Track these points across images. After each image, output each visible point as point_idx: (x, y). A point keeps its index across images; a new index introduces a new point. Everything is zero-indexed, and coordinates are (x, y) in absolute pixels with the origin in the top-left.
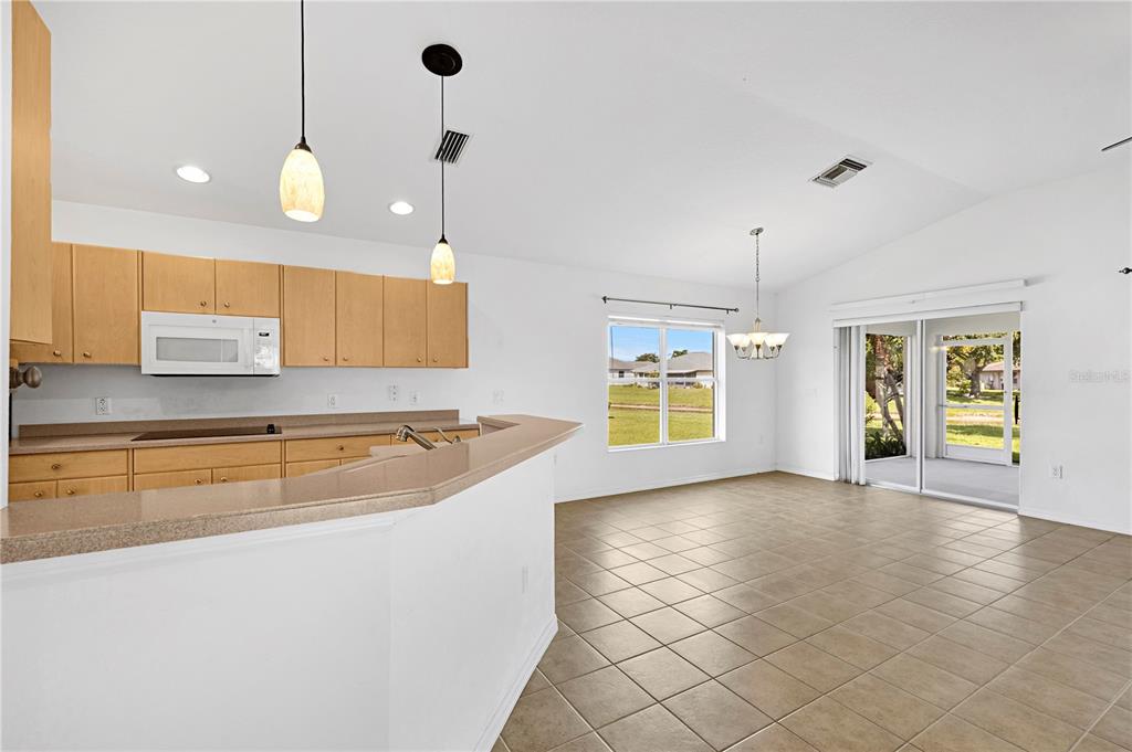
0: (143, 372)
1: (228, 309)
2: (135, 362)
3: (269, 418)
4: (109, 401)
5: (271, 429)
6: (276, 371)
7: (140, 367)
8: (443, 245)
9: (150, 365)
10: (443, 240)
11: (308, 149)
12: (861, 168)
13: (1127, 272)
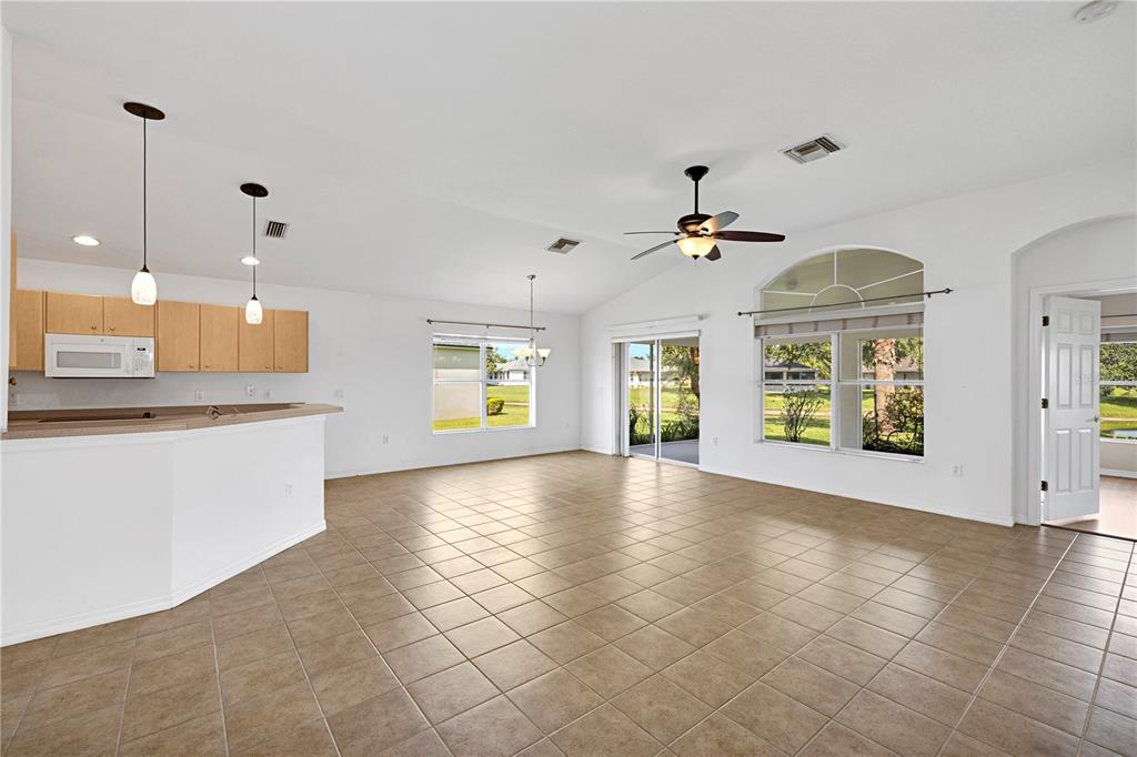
0: (47, 375)
1: (113, 332)
2: (40, 369)
3: (147, 408)
4: (18, 396)
5: (147, 415)
6: (153, 375)
7: (44, 372)
8: (254, 301)
9: (52, 370)
10: (254, 298)
11: (147, 271)
12: (576, 243)
13: (740, 314)
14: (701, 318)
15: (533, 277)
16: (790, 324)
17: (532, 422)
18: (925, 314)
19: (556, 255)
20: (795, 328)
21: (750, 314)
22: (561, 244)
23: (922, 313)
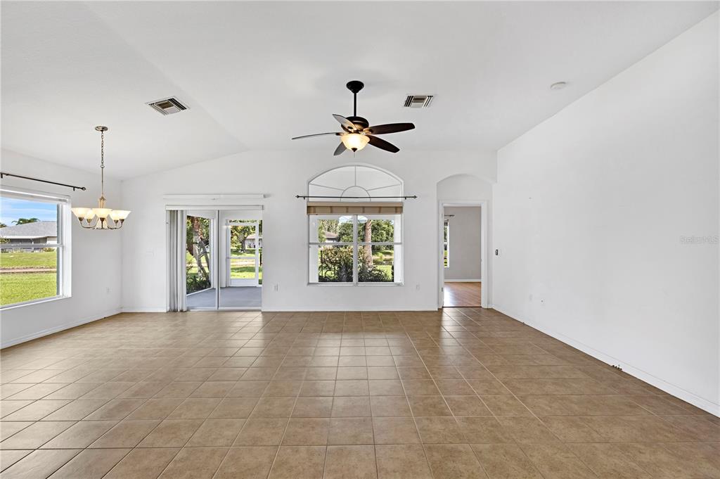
12: (183, 108)
13: (298, 197)
14: (265, 196)
15: (104, 129)
16: (331, 207)
17: (66, 290)
18: (404, 208)
19: (156, 113)
20: (334, 210)
21: (304, 197)
22: (166, 105)
23: (402, 207)
